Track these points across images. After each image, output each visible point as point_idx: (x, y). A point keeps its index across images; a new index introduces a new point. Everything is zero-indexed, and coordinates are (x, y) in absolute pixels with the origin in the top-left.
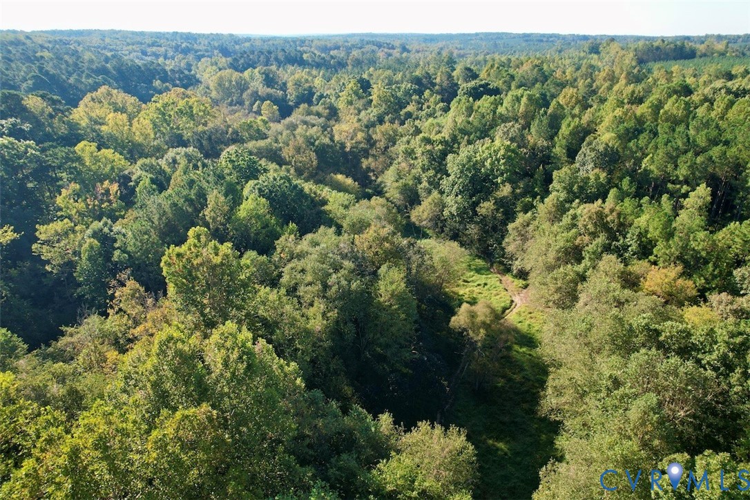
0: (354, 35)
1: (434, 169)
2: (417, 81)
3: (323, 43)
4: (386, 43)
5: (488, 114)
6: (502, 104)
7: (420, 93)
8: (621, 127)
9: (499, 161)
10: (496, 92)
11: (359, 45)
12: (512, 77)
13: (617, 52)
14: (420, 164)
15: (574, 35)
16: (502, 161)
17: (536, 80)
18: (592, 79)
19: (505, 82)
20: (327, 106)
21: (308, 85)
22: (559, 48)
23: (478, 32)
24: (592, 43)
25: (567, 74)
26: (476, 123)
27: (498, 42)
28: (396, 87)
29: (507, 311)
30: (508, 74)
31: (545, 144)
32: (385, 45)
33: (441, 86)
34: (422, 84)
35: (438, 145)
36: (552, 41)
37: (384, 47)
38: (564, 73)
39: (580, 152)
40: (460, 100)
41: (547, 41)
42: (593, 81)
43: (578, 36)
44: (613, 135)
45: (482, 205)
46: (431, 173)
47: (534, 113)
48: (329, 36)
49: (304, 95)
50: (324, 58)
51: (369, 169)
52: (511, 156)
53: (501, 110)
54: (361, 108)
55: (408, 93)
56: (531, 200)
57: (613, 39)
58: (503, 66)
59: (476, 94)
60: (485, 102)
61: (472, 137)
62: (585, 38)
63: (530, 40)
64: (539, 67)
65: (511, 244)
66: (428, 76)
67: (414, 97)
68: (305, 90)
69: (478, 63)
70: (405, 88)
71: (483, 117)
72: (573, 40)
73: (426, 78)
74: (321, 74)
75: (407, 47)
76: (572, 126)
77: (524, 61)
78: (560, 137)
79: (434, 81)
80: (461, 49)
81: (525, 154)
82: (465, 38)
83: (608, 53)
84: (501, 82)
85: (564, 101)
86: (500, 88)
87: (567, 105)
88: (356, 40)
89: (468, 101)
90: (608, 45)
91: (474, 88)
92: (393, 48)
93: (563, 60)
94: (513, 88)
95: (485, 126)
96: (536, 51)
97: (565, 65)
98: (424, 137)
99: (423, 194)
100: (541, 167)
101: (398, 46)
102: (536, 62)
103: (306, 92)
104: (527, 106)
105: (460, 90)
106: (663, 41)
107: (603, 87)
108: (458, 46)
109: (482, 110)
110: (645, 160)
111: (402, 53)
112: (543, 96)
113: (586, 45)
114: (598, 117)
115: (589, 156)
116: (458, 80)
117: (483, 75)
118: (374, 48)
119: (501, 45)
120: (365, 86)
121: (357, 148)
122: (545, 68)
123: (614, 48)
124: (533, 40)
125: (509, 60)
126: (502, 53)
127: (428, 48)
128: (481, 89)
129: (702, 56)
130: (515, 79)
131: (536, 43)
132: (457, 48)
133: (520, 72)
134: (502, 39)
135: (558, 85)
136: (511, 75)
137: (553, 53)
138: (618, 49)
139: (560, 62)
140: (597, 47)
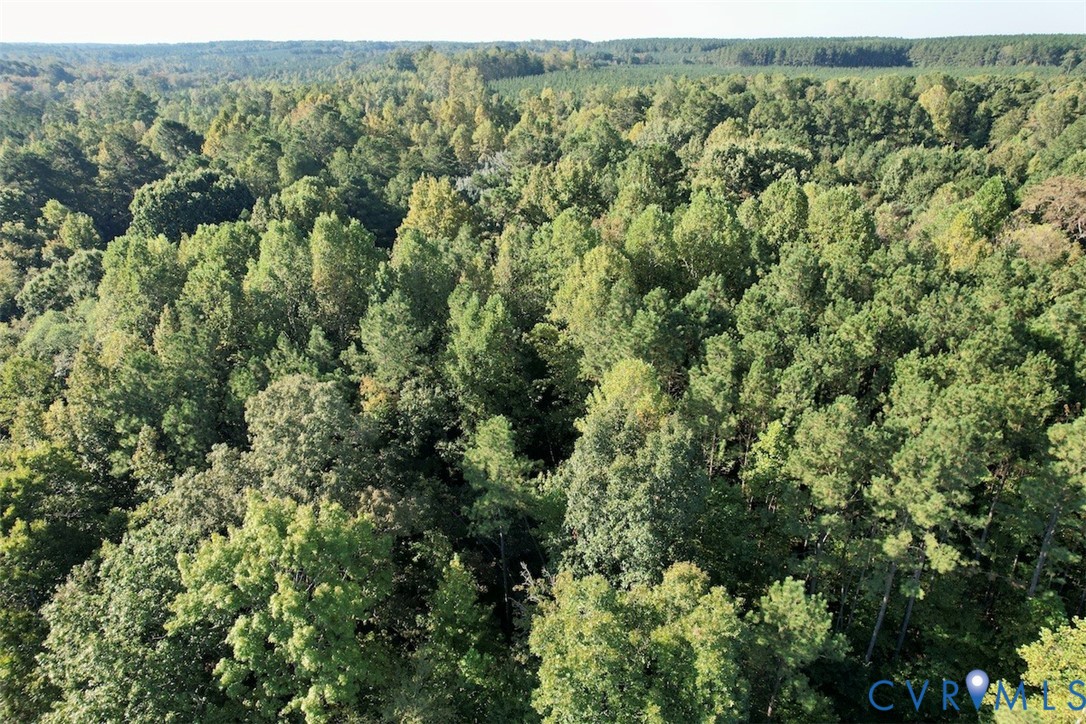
6: (255, 255)
10: (235, 202)
17: (332, 142)
19: (261, 159)
24: (399, 54)
25: (385, 116)
27: (250, 56)
30: (265, 140)
36: (335, 53)
38: (380, 115)
40: (126, 251)
41: (328, 53)
42: (434, 125)
43: (371, 43)
53: (256, 277)
57: (429, 48)
64: (331, 109)
84: (249, 161)
85: (423, 215)
90: (426, 56)
91: (177, 198)
92: (34, 73)
93: (365, 84)
97: (372, 96)
101: (46, 68)
102: (322, 99)
106: (498, 48)
107: (455, 136)
108: (180, 66)
111: (54, 84)
113: (391, 57)
116: (160, 148)
117: (210, 141)
119: (257, 62)
122: (344, 109)
123: (439, 62)
124: (306, 52)
125: (268, 95)
126: (260, 76)
127: (116, 70)
128: (194, 194)
129: (552, 69)
130: (284, 150)
131: (312, 56)
132: (177, 70)
133: (294, 124)
134: (257, 51)
135: (381, 149)
136: (271, 142)
137: (344, 72)
138: (446, 64)
139: (361, 88)
140: (408, 59)
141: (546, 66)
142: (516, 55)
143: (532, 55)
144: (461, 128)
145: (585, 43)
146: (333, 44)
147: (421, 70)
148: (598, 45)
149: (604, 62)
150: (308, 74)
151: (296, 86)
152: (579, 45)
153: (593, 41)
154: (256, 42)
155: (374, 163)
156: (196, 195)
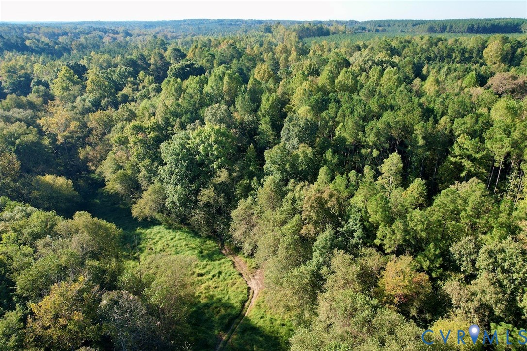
0: (84, 23)
1: (150, 157)
2: (133, 63)
3: (51, 30)
4: (111, 29)
5: (196, 93)
6: (207, 83)
7: (135, 74)
8: (312, 99)
9: (211, 147)
10: (200, 71)
11: (87, 31)
12: (213, 56)
13: (285, 32)
14: (135, 154)
15: (252, 20)
16: (215, 147)
17: (233, 57)
18: (273, 52)
19: (208, 60)
20: (41, 94)
21: (23, 71)
22: (244, 30)
23: (186, 19)
24: (266, 26)
25: (254, 49)
26: (185, 104)
27: (201, 26)
28: (111, 71)
29: (247, 304)
30: (210, 54)
31: (251, 118)
32: (110, 31)
33: (156, 65)
34: (136, 66)
35: (150, 133)
36: (239, 25)
37: (110, 33)
38: (252, 49)
39: (284, 128)
40: (169, 81)
41: (235, 25)
42: (274, 54)
43: (255, 21)
44: (308, 107)
45: (202, 193)
46: (147, 161)
47: (237, 89)
48: (61, 23)
49: (20, 82)
50: (47, 44)
51: (87, 160)
52: (222, 140)
53: (207, 89)
54: (77, 94)
55: (123, 76)
56: (248, 182)
57: (279, 23)
58: (205, 46)
59: (183, 74)
60: (191, 83)
61: (183, 118)
62: (260, 22)
63: (224, 24)
64: (233, 45)
65: (237, 230)
66: (142, 57)
67: (129, 79)
68: (20, 77)
69: (187, 43)
70: (120, 71)
71: (192, 97)
72: (253, 24)
73: (141, 60)
74: (41, 60)
75: (129, 32)
76: (271, 100)
77: (221, 41)
78: (263, 111)
79: (149, 62)
80: (174, 32)
81: (236, 133)
82: (176, 24)
83: (278, 32)
84: (204, 61)
85: (259, 76)
86: (204, 67)
87: (262, 79)
88: (86, 26)
89: (176, 83)
90: (277, 27)
91: (182, 69)
92: (117, 33)
93: (249, 38)
94: (215, 65)
95: (195, 105)
96: (229, 32)
97: (251, 42)
98: (135, 125)
99: (144, 184)
100: (252, 146)
101: (122, 31)
102: (231, 42)
103: (22, 79)
104: (228, 83)
105: (169, 70)
106: (310, 24)
107: (281, 59)
108: (172, 30)
109: (190, 91)
110: (338, 128)
111: (125, 37)
112: (241, 71)
113: (262, 27)
114: (289, 89)
115: (293, 131)
116: (170, 59)
117: (190, 55)
118: (101, 33)
119: (204, 28)
120: (80, 71)
121: (72, 137)
122: (238, 46)
123: (281, 29)
124: (225, 24)
125: (210, 41)
126: (205, 35)
127: (147, 32)
128: (187, 69)
129: (334, 33)
130: (216, 57)
131: (228, 26)
132: (170, 32)
133: (220, 50)
134: (204, 24)
135: (250, 60)
136: (212, 54)
137: (241, 33)
138: (284, 30)
139: (247, 40)
140: (269, 28)
141: (331, 32)
142: (318, 27)
143: (325, 27)
144: (284, 56)
145: (356, 22)
146: (237, 21)
147: (274, 33)
148: (362, 23)
149: (362, 31)
150: (225, 34)
151: (220, 38)
152: (352, 23)
153: (360, 21)
154: (204, 20)
155: (247, 65)
156: (188, 69)
